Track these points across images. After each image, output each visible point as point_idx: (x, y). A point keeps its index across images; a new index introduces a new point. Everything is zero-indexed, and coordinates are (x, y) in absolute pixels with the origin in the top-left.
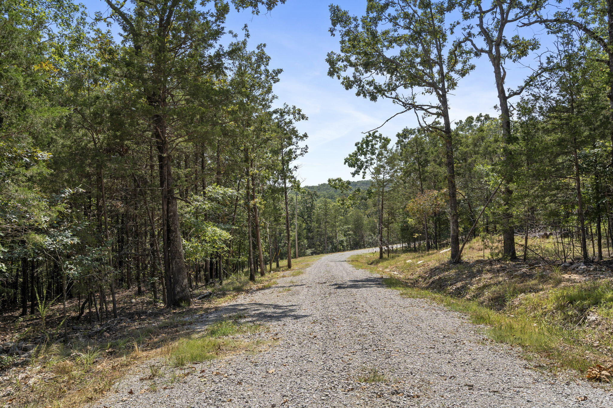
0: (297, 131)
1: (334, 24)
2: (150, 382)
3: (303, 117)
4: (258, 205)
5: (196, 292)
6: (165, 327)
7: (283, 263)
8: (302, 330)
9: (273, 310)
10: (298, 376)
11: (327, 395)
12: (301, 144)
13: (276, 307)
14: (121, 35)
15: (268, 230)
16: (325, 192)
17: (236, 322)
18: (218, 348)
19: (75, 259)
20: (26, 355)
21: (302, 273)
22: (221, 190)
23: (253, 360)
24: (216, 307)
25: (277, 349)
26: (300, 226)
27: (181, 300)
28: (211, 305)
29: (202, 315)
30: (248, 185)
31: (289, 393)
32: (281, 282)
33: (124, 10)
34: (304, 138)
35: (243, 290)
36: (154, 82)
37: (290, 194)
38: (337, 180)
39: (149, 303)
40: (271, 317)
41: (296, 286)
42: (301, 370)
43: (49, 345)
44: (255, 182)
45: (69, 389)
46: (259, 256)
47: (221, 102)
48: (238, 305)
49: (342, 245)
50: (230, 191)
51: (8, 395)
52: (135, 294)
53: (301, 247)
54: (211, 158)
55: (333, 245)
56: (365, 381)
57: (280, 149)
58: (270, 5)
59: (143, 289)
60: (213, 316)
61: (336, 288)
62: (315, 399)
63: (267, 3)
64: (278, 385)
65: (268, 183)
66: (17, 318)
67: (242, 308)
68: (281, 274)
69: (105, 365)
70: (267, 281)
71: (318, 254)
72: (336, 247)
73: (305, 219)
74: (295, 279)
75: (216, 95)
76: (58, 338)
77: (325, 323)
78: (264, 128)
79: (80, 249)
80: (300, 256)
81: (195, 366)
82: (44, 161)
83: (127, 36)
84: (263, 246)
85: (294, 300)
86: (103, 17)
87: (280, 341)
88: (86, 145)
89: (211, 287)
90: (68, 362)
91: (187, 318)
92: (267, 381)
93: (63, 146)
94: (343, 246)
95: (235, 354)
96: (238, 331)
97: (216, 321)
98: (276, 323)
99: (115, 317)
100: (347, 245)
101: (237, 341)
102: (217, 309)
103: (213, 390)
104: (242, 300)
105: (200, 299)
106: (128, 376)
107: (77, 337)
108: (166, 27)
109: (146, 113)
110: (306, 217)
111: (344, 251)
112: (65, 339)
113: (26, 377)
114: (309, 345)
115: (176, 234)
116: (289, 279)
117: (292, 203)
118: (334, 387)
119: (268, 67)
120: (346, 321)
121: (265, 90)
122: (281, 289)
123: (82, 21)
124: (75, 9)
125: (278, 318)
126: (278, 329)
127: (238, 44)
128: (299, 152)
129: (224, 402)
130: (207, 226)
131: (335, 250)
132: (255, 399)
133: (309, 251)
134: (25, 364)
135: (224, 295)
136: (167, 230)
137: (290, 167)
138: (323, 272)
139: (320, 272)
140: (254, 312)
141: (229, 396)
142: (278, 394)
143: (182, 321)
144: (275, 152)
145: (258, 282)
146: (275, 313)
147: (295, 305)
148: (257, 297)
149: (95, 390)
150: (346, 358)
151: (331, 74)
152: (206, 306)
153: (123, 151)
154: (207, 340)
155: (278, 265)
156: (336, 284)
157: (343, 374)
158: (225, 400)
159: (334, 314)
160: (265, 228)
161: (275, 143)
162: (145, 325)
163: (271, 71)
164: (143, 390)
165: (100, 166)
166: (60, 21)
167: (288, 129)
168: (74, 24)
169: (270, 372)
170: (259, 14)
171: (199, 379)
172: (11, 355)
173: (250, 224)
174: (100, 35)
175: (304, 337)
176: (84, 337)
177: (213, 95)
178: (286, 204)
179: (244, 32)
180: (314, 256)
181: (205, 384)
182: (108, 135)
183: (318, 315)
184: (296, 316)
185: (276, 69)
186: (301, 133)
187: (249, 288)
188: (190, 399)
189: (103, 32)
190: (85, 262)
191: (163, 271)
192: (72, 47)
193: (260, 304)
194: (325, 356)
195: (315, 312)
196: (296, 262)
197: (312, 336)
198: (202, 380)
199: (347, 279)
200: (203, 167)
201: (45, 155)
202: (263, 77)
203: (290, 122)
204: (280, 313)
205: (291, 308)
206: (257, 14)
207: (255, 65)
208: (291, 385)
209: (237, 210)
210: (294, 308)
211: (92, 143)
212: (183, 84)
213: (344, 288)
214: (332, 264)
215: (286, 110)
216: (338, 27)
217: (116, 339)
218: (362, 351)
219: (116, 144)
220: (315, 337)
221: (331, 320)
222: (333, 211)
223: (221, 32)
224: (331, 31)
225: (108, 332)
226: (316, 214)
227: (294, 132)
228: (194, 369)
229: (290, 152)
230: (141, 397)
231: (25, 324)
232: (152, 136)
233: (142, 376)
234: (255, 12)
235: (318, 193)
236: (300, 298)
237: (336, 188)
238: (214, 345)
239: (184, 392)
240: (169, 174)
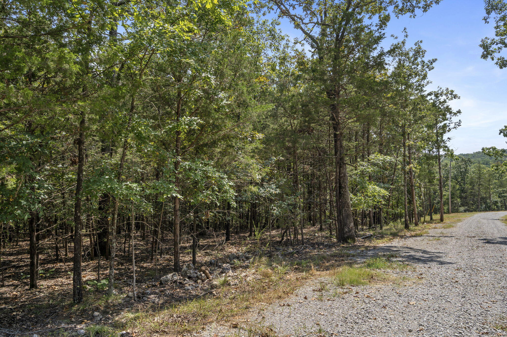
0: (451, 109)
1: (488, 13)
2: (319, 293)
3: (455, 97)
4: (414, 169)
5: (361, 233)
6: (335, 256)
7: (436, 217)
8: (445, 274)
9: (421, 254)
10: (436, 311)
11: (460, 333)
12: (455, 119)
13: (425, 252)
14: (310, 51)
15: (423, 189)
16: (480, 159)
17: (388, 260)
18: (371, 278)
19: (277, 203)
20: (248, 261)
21: (453, 227)
22: (381, 157)
23: (398, 291)
24: (375, 246)
25: (420, 286)
26: (454, 187)
27: (348, 238)
28: (371, 244)
29: (363, 251)
30: (404, 153)
31: (426, 324)
32: (432, 232)
33: (312, 34)
34: (458, 114)
35: (398, 236)
36: (332, 81)
37: (444, 161)
38: (491, 148)
39: (327, 238)
40: (419, 260)
41: (445, 237)
42: (440, 308)
43: (260, 257)
44: (411, 152)
45: (269, 288)
46: (413, 210)
47: (381, 91)
48: (392, 247)
49: (495, 205)
50: (388, 158)
51: (235, 285)
52: (318, 230)
53: (454, 205)
54: (375, 133)
55: (487, 204)
56: (502, 328)
57: (435, 124)
58: (426, 8)
59: (323, 227)
60: (371, 252)
61: (485, 243)
62: (449, 333)
63: (423, 8)
64: (416, 315)
65: (424, 152)
66: (246, 237)
67: (395, 249)
68: (433, 225)
69: (292, 276)
70: (420, 230)
71: (471, 211)
72: (490, 206)
73: (458, 182)
74: (445, 231)
75: (377, 86)
76: (267, 253)
77: (468, 271)
78: (420, 108)
79: (280, 197)
80: (452, 212)
81: (352, 288)
82: (259, 139)
83: (314, 51)
84: (417, 202)
85: (442, 249)
86: (299, 41)
87: (423, 280)
88: (287, 128)
89: (373, 230)
90: (269, 270)
91: (352, 252)
92: (408, 310)
93: (273, 129)
94: (497, 207)
95: (384, 284)
96: (389, 267)
97: (372, 257)
98: (423, 265)
99: (303, 244)
100: (502, 206)
101: (386, 275)
102: (375, 248)
103: (363, 309)
104: (397, 243)
105: (363, 238)
106: (305, 286)
107: (277, 255)
108: (340, 41)
109: (325, 103)
110: (460, 180)
111: (498, 210)
112: (270, 256)
113: (246, 276)
114: (450, 287)
115: (346, 189)
116: (439, 231)
117: (447, 168)
118: (469, 327)
119: (423, 59)
120: (490, 273)
121: (421, 77)
122: (431, 238)
123: (287, 46)
124: (282, 39)
125: (425, 261)
126: (423, 270)
127: (398, 44)
128: (452, 126)
129: (370, 319)
130: (368, 185)
131: (488, 209)
132: (396, 322)
133: (462, 209)
134: (247, 267)
135: (382, 237)
136: (339, 186)
137: (444, 139)
138: (473, 227)
139: (471, 228)
140: (404, 254)
141: (374, 315)
142: (416, 323)
143: (347, 254)
144: (430, 127)
145: (412, 231)
146: (423, 257)
147: (442, 253)
148: (409, 242)
149: (284, 292)
150: (485, 305)
151: (484, 56)
152: (367, 244)
153: (310, 131)
154: (364, 270)
155: (431, 219)
156: (485, 239)
157: (479, 318)
158: (371, 317)
159: (478, 265)
160: (420, 187)
161: (430, 119)
162: (322, 252)
163: (426, 62)
164: (314, 298)
165: (294, 142)
166: (273, 48)
167: (442, 108)
168: (281, 49)
169: (411, 303)
170: (416, 17)
171: (354, 298)
172: (240, 260)
173: (406, 184)
174: (298, 53)
175: (446, 280)
176: (282, 255)
177: (375, 86)
178: (440, 168)
179: (404, 34)
180: (467, 213)
181: (358, 302)
182: (301, 121)
183: (462, 264)
184: (441, 262)
185: (431, 59)
186: (454, 110)
187: (403, 234)
188: (345, 311)
189: (300, 51)
190: (283, 205)
191: (336, 216)
192: (281, 64)
193: (411, 248)
194: (463, 299)
195: (460, 260)
196: (448, 217)
197: (453, 281)
198: (356, 299)
199: (497, 235)
200: (368, 141)
201: (260, 136)
202: (420, 67)
203: (445, 101)
204: (427, 258)
205: (438, 255)
206: (414, 17)
207: (413, 58)
208: (428, 318)
209: (396, 173)
210: (441, 255)
211: (290, 127)
212: (352, 80)
213: (493, 243)
214: (485, 221)
215: (439, 92)
216: (493, 14)
217: (301, 260)
218: (504, 302)
219: (305, 126)
220: (457, 282)
221: (475, 270)
222: (487, 176)
223: (382, 37)
224: (485, 19)
225: (297, 254)
226: (470, 178)
227: (448, 109)
228: (351, 290)
229: (445, 126)
230: (311, 302)
231: (250, 242)
232: (330, 120)
233: (315, 288)
234: (412, 17)
235: (472, 160)
236: (448, 247)
237: (490, 156)
238: (368, 275)
239: (342, 305)
240: (341, 146)
